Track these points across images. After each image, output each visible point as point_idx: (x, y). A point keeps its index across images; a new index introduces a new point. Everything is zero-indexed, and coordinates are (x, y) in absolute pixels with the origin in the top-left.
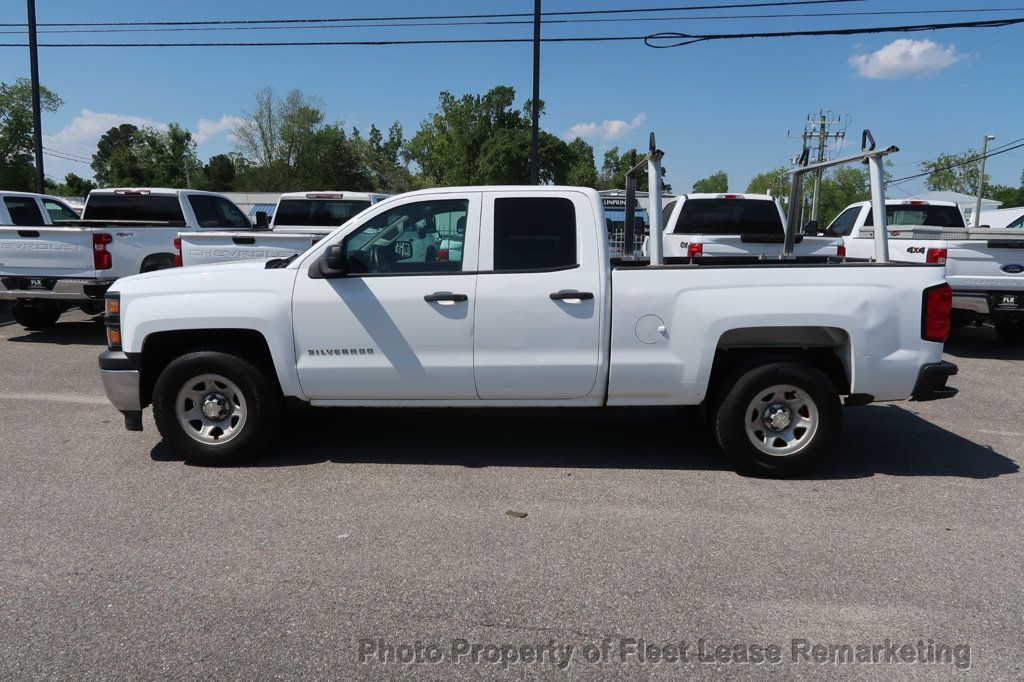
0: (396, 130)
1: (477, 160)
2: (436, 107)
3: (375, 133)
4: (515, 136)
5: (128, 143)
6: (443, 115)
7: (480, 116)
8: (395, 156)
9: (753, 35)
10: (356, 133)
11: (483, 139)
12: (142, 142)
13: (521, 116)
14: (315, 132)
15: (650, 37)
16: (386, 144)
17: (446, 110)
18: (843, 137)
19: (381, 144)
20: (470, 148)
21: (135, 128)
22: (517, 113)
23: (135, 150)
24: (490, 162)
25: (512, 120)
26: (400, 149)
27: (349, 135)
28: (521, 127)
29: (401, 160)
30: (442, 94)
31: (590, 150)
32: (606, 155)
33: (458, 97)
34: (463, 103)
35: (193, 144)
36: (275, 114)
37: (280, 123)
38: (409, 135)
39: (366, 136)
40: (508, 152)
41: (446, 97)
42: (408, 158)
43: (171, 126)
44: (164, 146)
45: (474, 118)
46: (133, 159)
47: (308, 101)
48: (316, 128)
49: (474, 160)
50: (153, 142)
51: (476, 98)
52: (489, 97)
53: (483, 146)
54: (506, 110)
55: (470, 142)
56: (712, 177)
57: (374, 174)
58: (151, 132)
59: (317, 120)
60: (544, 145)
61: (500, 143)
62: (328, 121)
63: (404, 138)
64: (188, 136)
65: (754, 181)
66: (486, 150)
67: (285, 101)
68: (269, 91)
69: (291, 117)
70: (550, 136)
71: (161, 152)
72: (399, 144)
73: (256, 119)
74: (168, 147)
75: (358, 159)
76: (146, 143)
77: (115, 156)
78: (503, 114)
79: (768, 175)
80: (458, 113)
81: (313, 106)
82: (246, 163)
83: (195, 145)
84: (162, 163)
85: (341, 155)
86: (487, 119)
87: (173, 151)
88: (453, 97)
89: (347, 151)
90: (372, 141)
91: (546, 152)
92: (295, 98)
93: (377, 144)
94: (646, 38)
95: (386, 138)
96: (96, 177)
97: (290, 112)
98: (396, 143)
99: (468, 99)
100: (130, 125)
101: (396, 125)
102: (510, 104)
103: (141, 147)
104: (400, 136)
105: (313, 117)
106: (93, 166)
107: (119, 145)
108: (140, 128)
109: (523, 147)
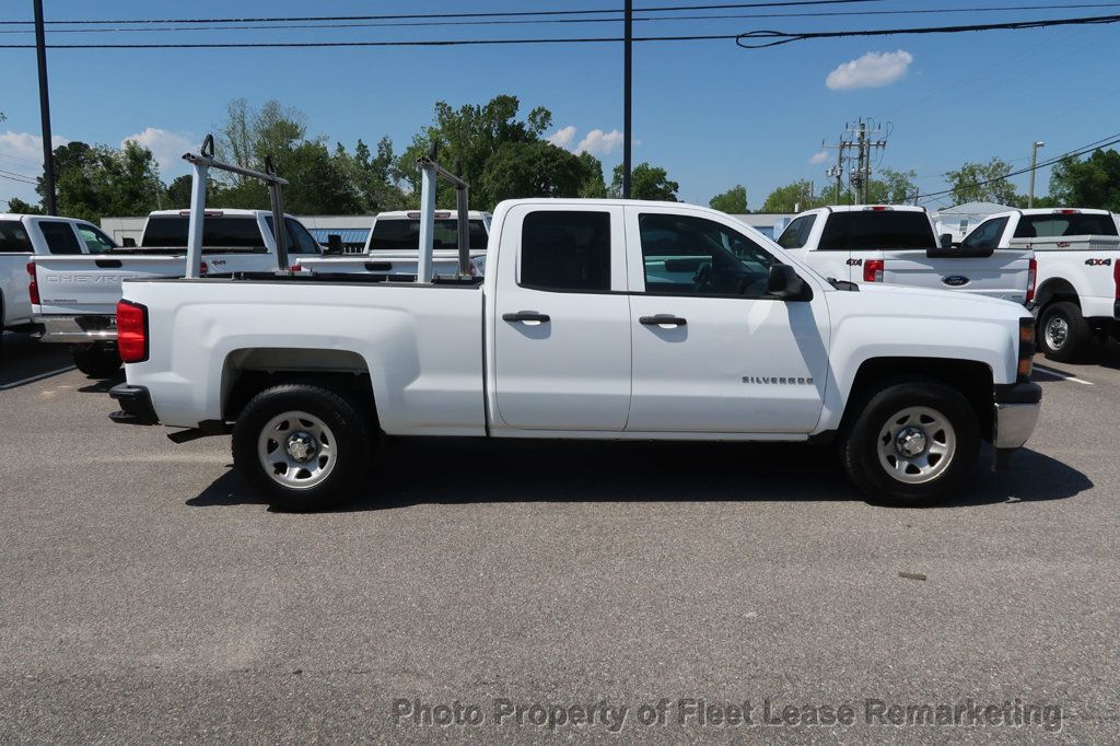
0: (386, 146)
1: (481, 177)
2: (431, 121)
3: (362, 148)
4: (523, 150)
5: (79, 164)
6: (439, 128)
7: (481, 128)
8: (385, 174)
9: (853, 34)
10: (341, 149)
11: (486, 154)
12: (95, 161)
13: (526, 128)
14: (294, 148)
15: (743, 36)
16: (375, 162)
17: (443, 124)
18: (884, 146)
19: (369, 161)
20: (471, 165)
21: (86, 146)
22: (521, 125)
23: (87, 171)
24: (496, 179)
25: (516, 133)
26: (390, 166)
27: (332, 151)
28: (526, 140)
29: (390, 178)
30: (438, 104)
31: (599, 165)
32: (615, 170)
33: (456, 107)
34: (461, 115)
35: (154, 164)
36: (250, 128)
37: (256, 138)
38: (399, 151)
39: (351, 152)
40: (516, 168)
41: (443, 108)
42: (397, 176)
43: (128, 143)
44: (121, 166)
45: (474, 131)
46: (86, 181)
47: (286, 114)
48: (296, 144)
49: (477, 177)
50: (108, 162)
51: (476, 109)
52: (490, 107)
53: (488, 161)
54: (509, 122)
55: (470, 158)
56: (730, 192)
57: (361, 194)
58: (105, 151)
59: (297, 136)
60: (554, 160)
61: (505, 157)
62: (310, 136)
63: (394, 154)
64: (148, 155)
65: (772, 196)
66: (490, 166)
67: (260, 114)
68: (242, 103)
69: (266, 134)
70: (560, 149)
71: (118, 173)
72: (389, 161)
73: (228, 134)
74: (125, 168)
75: (344, 177)
76: (100, 163)
77: (64, 179)
78: (506, 126)
79: (787, 189)
80: (455, 125)
81: (293, 120)
82: (214, 185)
83: (157, 165)
84: (119, 186)
85: (325, 174)
86: (488, 132)
87: (132, 171)
88: (450, 109)
89: (332, 170)
90: (358, 158)
91: (557, 167)
92: (271, 110)
93: (365, 162)
94: (738, 37)
95: (374, 155)
96: (42, 202)
97: (266, 126)
98: (385, 160)
99: (467, 110)
100: (81, 144)
101: (385, 140)
102: (514, 115)
103: (94, 168)
104: (390, 152)
105: (291, 132)
106: (38, 190)
107: (69, 166)
108: (91, 148)
109: (531, 162)
